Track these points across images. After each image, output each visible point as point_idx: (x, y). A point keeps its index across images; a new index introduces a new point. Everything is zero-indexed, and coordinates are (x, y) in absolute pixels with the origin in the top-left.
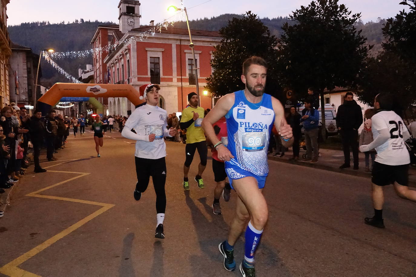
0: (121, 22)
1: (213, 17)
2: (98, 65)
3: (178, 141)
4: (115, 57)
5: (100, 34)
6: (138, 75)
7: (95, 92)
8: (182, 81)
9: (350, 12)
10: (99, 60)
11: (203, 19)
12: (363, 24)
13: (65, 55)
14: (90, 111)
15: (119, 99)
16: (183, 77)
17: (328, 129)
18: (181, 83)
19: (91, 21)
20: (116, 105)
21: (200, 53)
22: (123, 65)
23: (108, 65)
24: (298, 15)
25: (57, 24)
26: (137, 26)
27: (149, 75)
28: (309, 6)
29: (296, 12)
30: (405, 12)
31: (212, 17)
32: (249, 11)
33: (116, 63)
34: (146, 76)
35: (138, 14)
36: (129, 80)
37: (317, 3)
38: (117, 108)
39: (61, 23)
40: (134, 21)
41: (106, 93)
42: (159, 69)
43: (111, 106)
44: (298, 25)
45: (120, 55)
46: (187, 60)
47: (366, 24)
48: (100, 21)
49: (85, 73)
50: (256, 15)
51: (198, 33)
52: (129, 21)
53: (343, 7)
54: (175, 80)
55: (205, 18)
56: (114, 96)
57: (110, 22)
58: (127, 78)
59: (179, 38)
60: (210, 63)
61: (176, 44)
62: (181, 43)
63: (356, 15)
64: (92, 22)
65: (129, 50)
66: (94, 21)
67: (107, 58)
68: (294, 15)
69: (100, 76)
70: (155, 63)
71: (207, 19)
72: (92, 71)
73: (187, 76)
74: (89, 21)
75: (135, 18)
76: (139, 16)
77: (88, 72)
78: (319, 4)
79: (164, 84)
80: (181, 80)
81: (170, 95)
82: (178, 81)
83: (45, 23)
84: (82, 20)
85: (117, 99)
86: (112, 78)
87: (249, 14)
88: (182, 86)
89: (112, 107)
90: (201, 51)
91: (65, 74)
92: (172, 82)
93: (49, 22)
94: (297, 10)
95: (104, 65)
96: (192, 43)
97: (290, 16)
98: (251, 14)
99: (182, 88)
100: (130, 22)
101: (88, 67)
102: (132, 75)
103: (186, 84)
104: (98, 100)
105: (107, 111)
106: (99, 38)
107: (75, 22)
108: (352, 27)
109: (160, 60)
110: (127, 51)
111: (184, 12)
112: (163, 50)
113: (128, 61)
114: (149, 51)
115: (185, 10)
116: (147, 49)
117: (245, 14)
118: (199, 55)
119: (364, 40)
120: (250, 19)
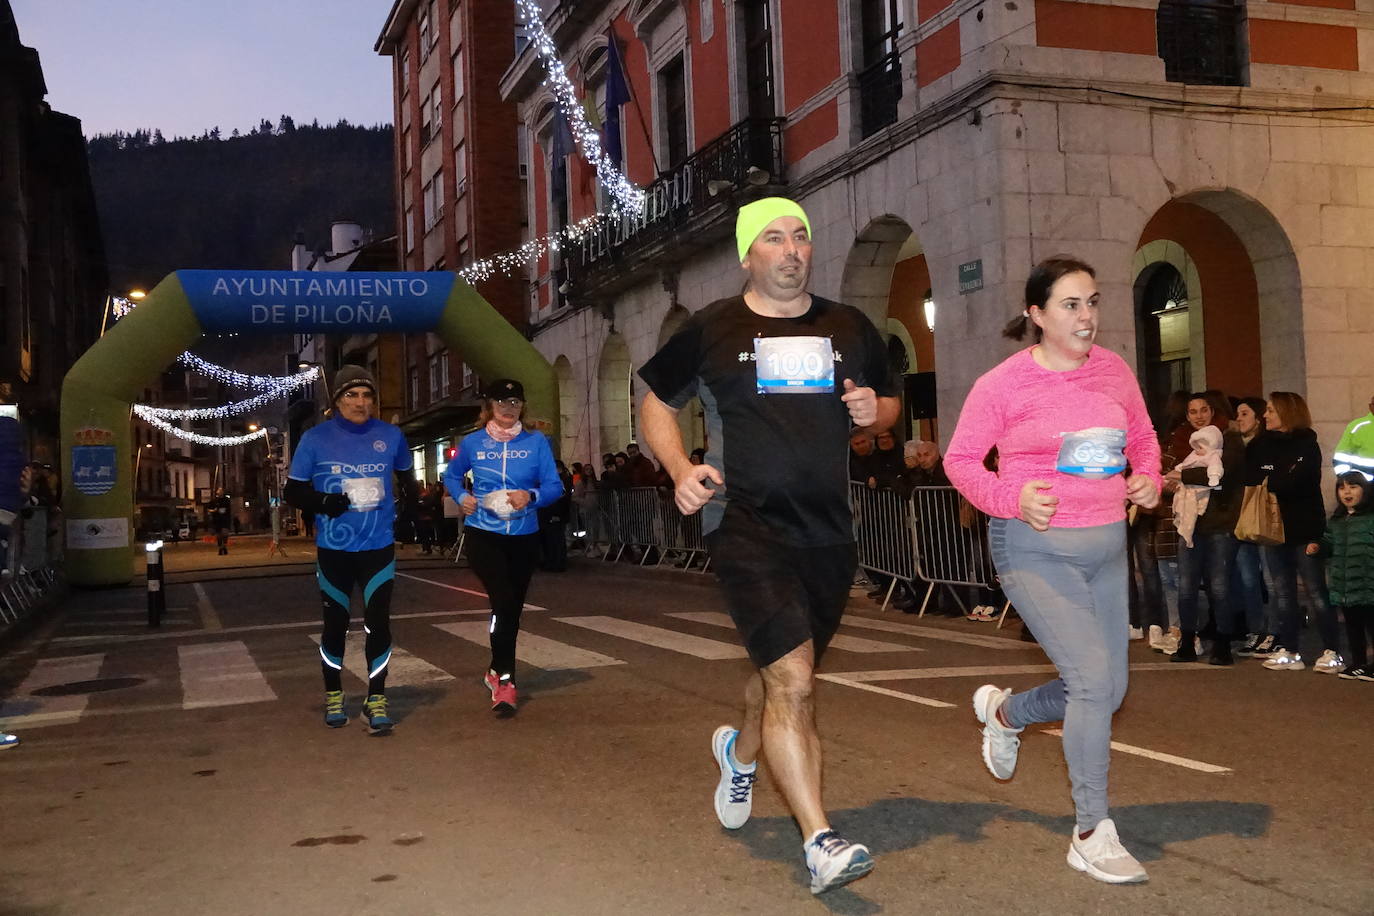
19: (323, 124)
25: (190, 138)
39: (206, 136)
49: (327, 261)
64: (325, 127)
66: (334, 124)
74: (315, 124)
77: (339, 256)
79: (1289, 84)
83: (146, 137)
84: (287, 122)
92: (1356, 67)
93: (159, 135)
101: (341, 237)
107: (258, 130)
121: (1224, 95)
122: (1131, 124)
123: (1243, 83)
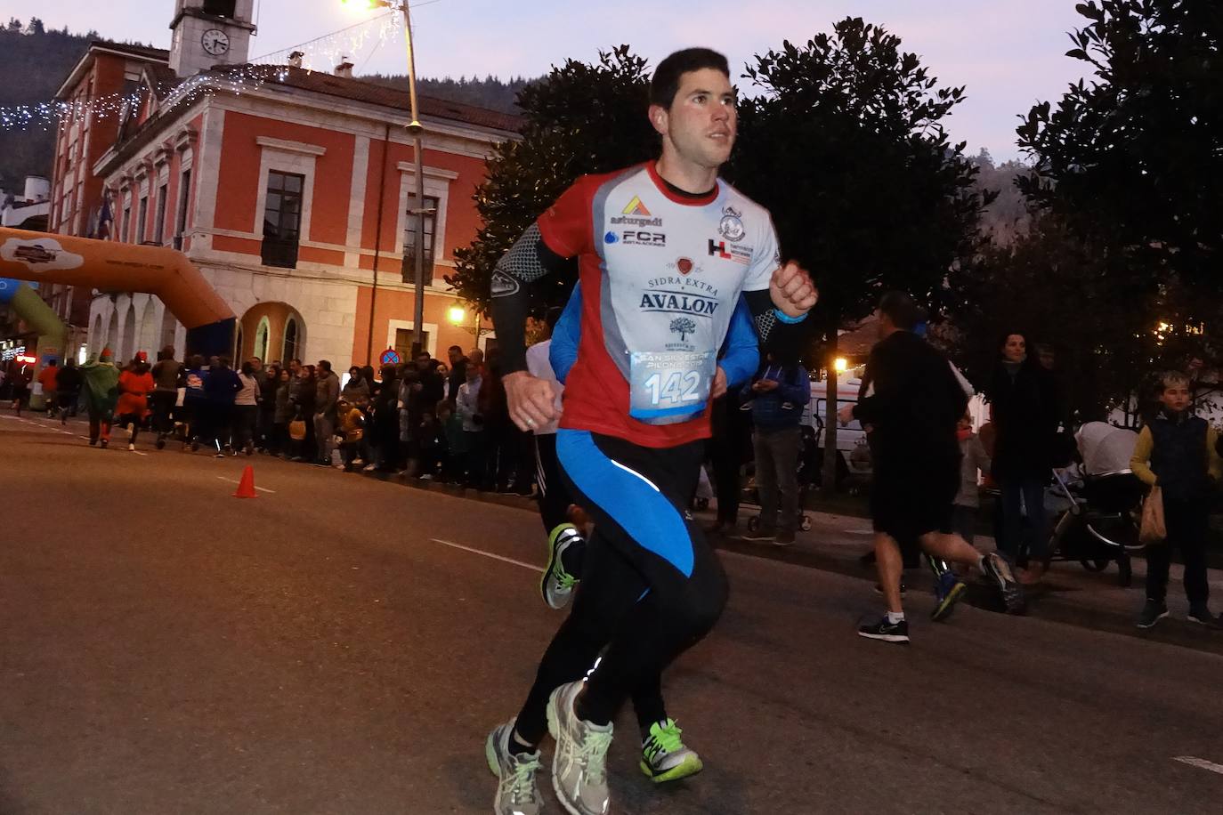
0: (178, 38)
1: (519, 78)
2: (69, 183)
3: (329, 463)
4: (140, 156)
5: (94, 72)
6: (216, 225)
7: (32, 261)
8: (378, 268)
9: (934, 80)
10: (79, 163)
11: (482, 79)
12: (993, 167)
14: (16, 346)
16: (381, 254)
17: (852, 460)
18: (372, 272)
19: (73, 32)
20: (117, 330)
21: (453, 180)
22: (164, 188)
23: (108, 183)
24: (773, 68)
26: (233, 59)
27: (258, 234)
28: (810, 43)
29: (769, 58)
30: (1084, 89)
31: (515, 79)
32: (622, 46)
33: (142, 177)
34: (247, 236)
35: (245, 20)
36: (178, 241)
37: (837, 41)
38: (120, 341)
40: (226, 42)
41: (79, 269)
42: (296, 217)
43: (97, 332)
44: (772, 99)
45: (160, 152)
46: (403, 195)
47: (1000, 165)
49: (14, 208)
50: (643, 60)
51: (451, 111)
52: (210, 38)
53: (911, 61)
54: (352, 259)
55: (490, 77)
56: (113, 292)
58: (175, 235)
59: (383, 119)
60: (473, 198)
61: (371, 139)
62: (387, 138)
64: (75, 35)
65: (194, 135)
67: (109, 157)
68: (759, 66)
69: (71, 220)
70: (287, 196)
71: (497, 83)
72: (43, 202)
73: (399, 252)
74: (65, 31)
75: (234, 32)
76: (248, 26)
77: (29, 203)
78: (841, 44)
79: (313, 269)
80: (376, 264)
81: (327, 310)
82: (361, 266)
84: (37, 25)
85: (124, 303)
86: (117, 230)
87: (622, 57)
88: (375, 284)
89: (102, 337)
90: (457, 174)
92: (342, 265)
94: (771, 53)
95: (93, 183)
96: (415, 123)
97: (747, 69)
98: (630, 54)
99: (374, 289)
100: (211, 45)
101: (32, 187)
102: (194, 225)
103: (392, 280)
104: (51, 306)
105: (83, 350)
106: (90, 84)
107: (6, 27)
108: (935, 126)
109: (306, 185)
110: (187, 138)
111: (399, 14)
112: (321, 151)
113: (187, 174)
114: (268, 147)
115: (404, 8)
116: (262, 141)
117: (609, 54)
118: (447, 184)
119: (969, 174)
120: (622, 71)
121: (285, 271)
122: (245, 278)
123: (294, 267)
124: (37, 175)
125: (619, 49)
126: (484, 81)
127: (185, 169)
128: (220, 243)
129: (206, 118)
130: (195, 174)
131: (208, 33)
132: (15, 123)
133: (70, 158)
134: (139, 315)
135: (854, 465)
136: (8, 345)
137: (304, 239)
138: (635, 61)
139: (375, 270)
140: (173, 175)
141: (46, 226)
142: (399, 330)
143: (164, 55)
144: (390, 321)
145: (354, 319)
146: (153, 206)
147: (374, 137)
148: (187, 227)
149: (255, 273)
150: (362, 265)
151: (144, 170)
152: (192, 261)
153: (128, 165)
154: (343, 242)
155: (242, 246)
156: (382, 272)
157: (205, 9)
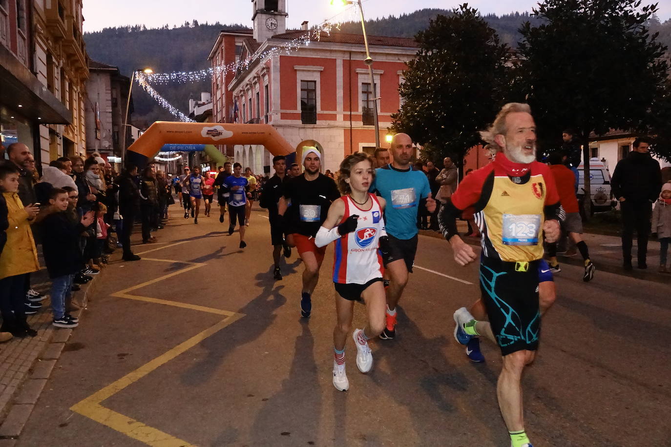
0: (256, 25)
1: (404, 14)
2: (219, 94)
4: (246, 80)
5: (223, 44)
6: (281, 109)
7: (214, 136)
9: (639, 3)
10: (222, 85)
13: (170, 77)
14: (207, 166)
15: (251, 147)
16: (353, 113)
17: (595, 200)
18: (349, 122)
19: (210, 24)
20: (246, 157)
21: (381, 74)
22: (258, 94)
23: (234, 93)
24: (547, 8)
25: (157, 28)
26: (281, 31)
27: (299, 110)
29: (545, 3)
31: (402, 15)
32: (464, 4)
33: (248, 90)
34: (295, 112)
35: (283, 11)
36: (267, 117)
38: (248, 162)
39: (163, 28)
40: (276, 23)
41: (232, 137)
42: (315, 100)
43: (238, 158)
44: (548, 25)
45: (255, 78)
46: (360, 84)
47: (664, 22)
48: (222, 23)
49: (199, 107)
50: (476, 9)
51: (379, 41)
52: (269, 22)
54: (340, 117)
55: (390, 16)
56: (243, 143)
57: (239, 24)
58: (265, 114)
59: (348, 50)
60: (398, 90)
61: (343, 60)
62: (350, 58)
63: (650, 7)
65: (268, 68)
66: (214, 24)
67: (234, 82)
68: (540, 8)
69: (221, 111)
70: (309, 90)
71: (394, 18)
72: (209, 103)
73: (360, 111)
74: (207, 24)
75: (279, 17)
76: (284, 14)
77: (204, 104)
79: (323, 123)
80: (350, 118)
81: (331, 141)
83: (139, 28)
84: (196, 22)
85: (247, 147)
86: (241, 113)
87: (464, 10)
90: (383, 71)
91: (169, 108)
92: (336, 120)
93: (144, 27)
95: (229, 94)
96: (369, 58)
97: (533, 10)
98: (468, 8)
99: (351, 129)
100: (270, 25)
101: (204, 96)
102: (272, 110)
103: (358, 125)
104: (218, 149)
106: (222, 50)
107: (184, 26)
108: (641, 27)
109: (317, 85)
110: (265, 70)
111: (358, 6)
112: (322, 69)
113: (267, 86)
114: (299, 70)
115: (359, 3)
116: (296, 67)
117: (458, 9)
118: (379, 76)
119: (662, 50)
120: (465, 17)
121: (312, 125)
122: (296, 131)
123: (316, 123)
124: (206, 91)
125: (462, 6)
126: (388, 18)
127: (266, 85)
128: (284, 116)
129: (272, 61)
130: (270, 88)
131: (268, 20)
132: (200, 78)
133: (218, 83)
134: (254, 151)
135: (596, 201)
136: (204, 166)
137: (319, 110)
138: (471, 10)
139: (351, 120)
140: (261, 87)
141: (212, 114)
142: (363, 147)
143: (251, 32)
144: (360, 144)
145: (343, 144)
146: (254, 102)
147: (345, 59)
148: (269, 111)
149: (300, 128)
150: (345, 119)
151: (249, 86)
152: (273, 126)
153: (241, 85)
154: (335, 109)
155: (293, 117)
156: (354, 122)
157: (265, 9)
